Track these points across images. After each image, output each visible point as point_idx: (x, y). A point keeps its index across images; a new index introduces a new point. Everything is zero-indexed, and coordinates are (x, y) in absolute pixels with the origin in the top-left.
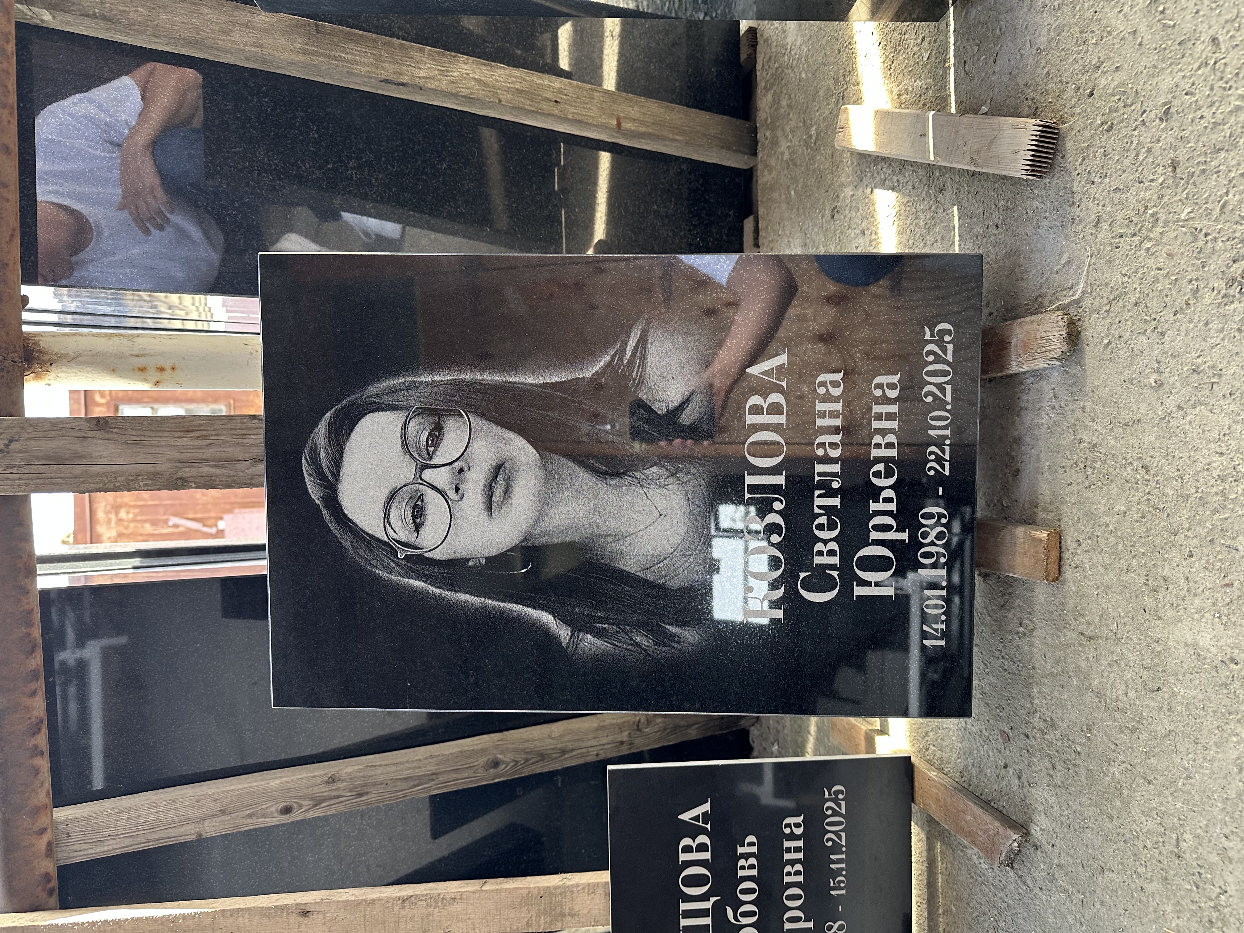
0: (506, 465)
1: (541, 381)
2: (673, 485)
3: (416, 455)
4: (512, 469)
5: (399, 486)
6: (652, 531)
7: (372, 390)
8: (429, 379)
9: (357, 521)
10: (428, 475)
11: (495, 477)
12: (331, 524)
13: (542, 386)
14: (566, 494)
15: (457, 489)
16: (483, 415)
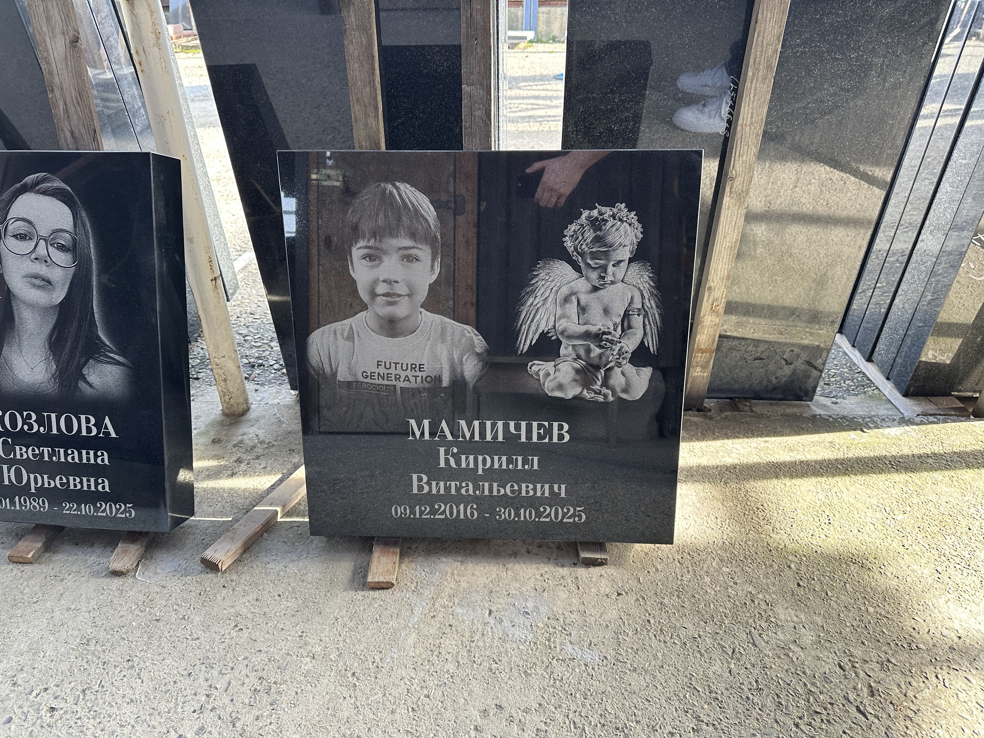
0: (50, 287)
1: (95, 308)
2: (48, 376)
3: (52, 237)
4: (49, 289)
5: (36, 227)
6: (24, 363)
7: (84, 214)
8: (91, 246)
9: (16, 202)
10: (42, 242)
11: (43, 280)
12: (13, 188)
13: (92, 307)
14: (39, 319)
15: (36, 259)
16: (75, 276)
